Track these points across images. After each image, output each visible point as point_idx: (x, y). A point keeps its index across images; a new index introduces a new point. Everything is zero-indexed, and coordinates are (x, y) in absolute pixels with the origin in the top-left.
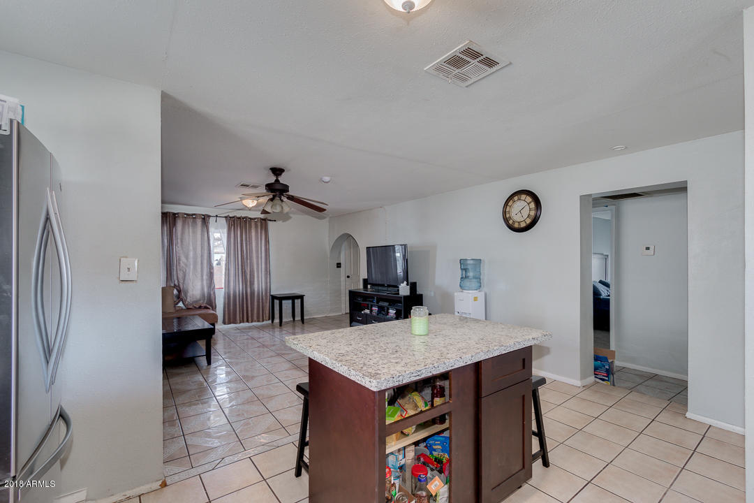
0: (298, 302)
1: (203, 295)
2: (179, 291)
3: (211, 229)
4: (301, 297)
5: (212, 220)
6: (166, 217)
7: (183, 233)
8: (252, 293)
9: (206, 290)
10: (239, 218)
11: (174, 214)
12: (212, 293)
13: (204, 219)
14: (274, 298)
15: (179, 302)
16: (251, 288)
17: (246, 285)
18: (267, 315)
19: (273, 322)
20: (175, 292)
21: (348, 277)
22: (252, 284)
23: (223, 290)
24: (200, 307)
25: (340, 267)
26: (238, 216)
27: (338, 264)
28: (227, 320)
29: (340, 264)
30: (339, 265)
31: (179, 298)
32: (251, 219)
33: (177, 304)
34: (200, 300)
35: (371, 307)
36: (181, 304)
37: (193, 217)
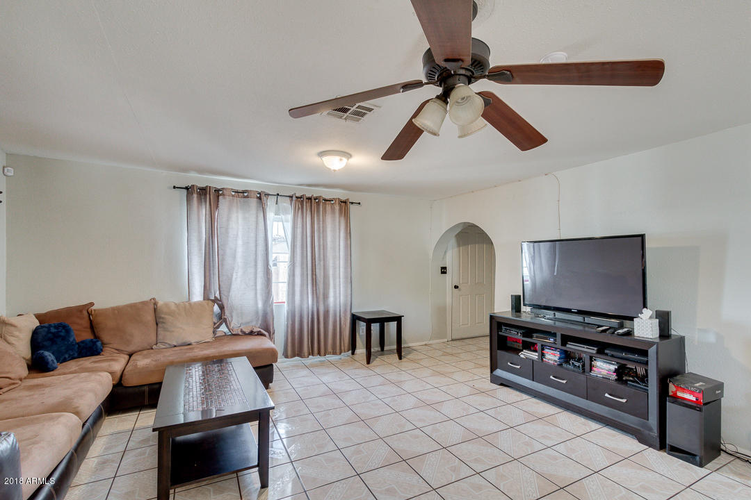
0: (392, 326)
1: (257, 313)
2: (222, 308)
3: (271, 215)
4: (398, 319)
5: (270, 202)
6: (206, 195)
7: (228, 220)
8: (327, 313)
9: (260, 305)
10: (309, 199)
11: (217, 191)
12: (269, 309)
13: (260, 198)
14: (355, 319)
15: (221, 324)
16: (324, 303)
17: (318, 298)
18: (346, 345)
19: (353, 353)
20: (216, 308)
21: (456, 287)
22: (326, 297)
23: (286, 305)
24: (251, 333)
25: (445, 273)
26: (309, 195)
27: (442, 268)
28: (289, 353)
29: (445, 268)
30: (444, 270)
31: (222, 318)
32: (325, 200)
33: (218, 327)
34: (251, 322)
35: (543, 349)
36: (223, 328)
37: (243, 194)
